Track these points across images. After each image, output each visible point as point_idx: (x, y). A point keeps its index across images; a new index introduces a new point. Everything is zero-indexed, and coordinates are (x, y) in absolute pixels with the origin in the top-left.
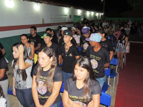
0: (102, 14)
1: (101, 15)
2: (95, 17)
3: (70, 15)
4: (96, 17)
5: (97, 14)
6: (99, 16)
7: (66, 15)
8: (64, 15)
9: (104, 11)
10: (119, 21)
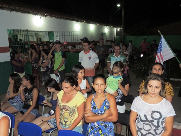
0: (118, 29)
1: (117, 32)
2: (101, 34)
4: (103, 34)
5: (106, 30)
6: (111, 33)
9: (123, 26)
10: (145, 42)
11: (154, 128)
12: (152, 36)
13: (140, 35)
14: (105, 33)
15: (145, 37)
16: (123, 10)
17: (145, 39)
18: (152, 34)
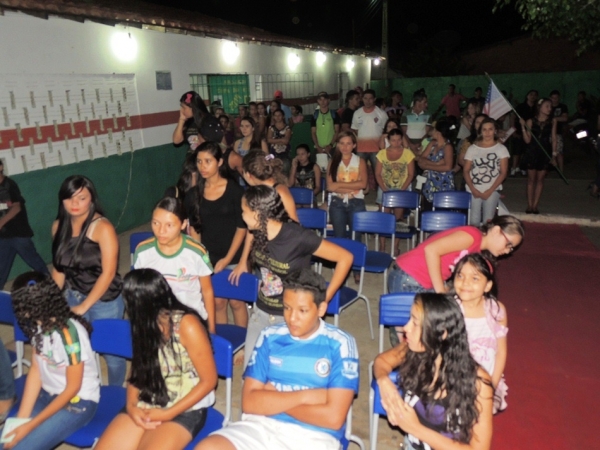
0: (377, 62)
1: (373, 68)
2: (338, 76)
3: (159, 74)
4: (343, 75)
5: (349, 64)
6: (360, 71)
7: (129, 76)
8: (107, 76)
9: (384, 49)
10: (453, 93)
11: (489, 169)
12: (466, 78)
13: (432, 75)
14: (346, 74)
15: (448, 80)
16: (385, 5)
17: (453, 86)
18: (465, 72)
